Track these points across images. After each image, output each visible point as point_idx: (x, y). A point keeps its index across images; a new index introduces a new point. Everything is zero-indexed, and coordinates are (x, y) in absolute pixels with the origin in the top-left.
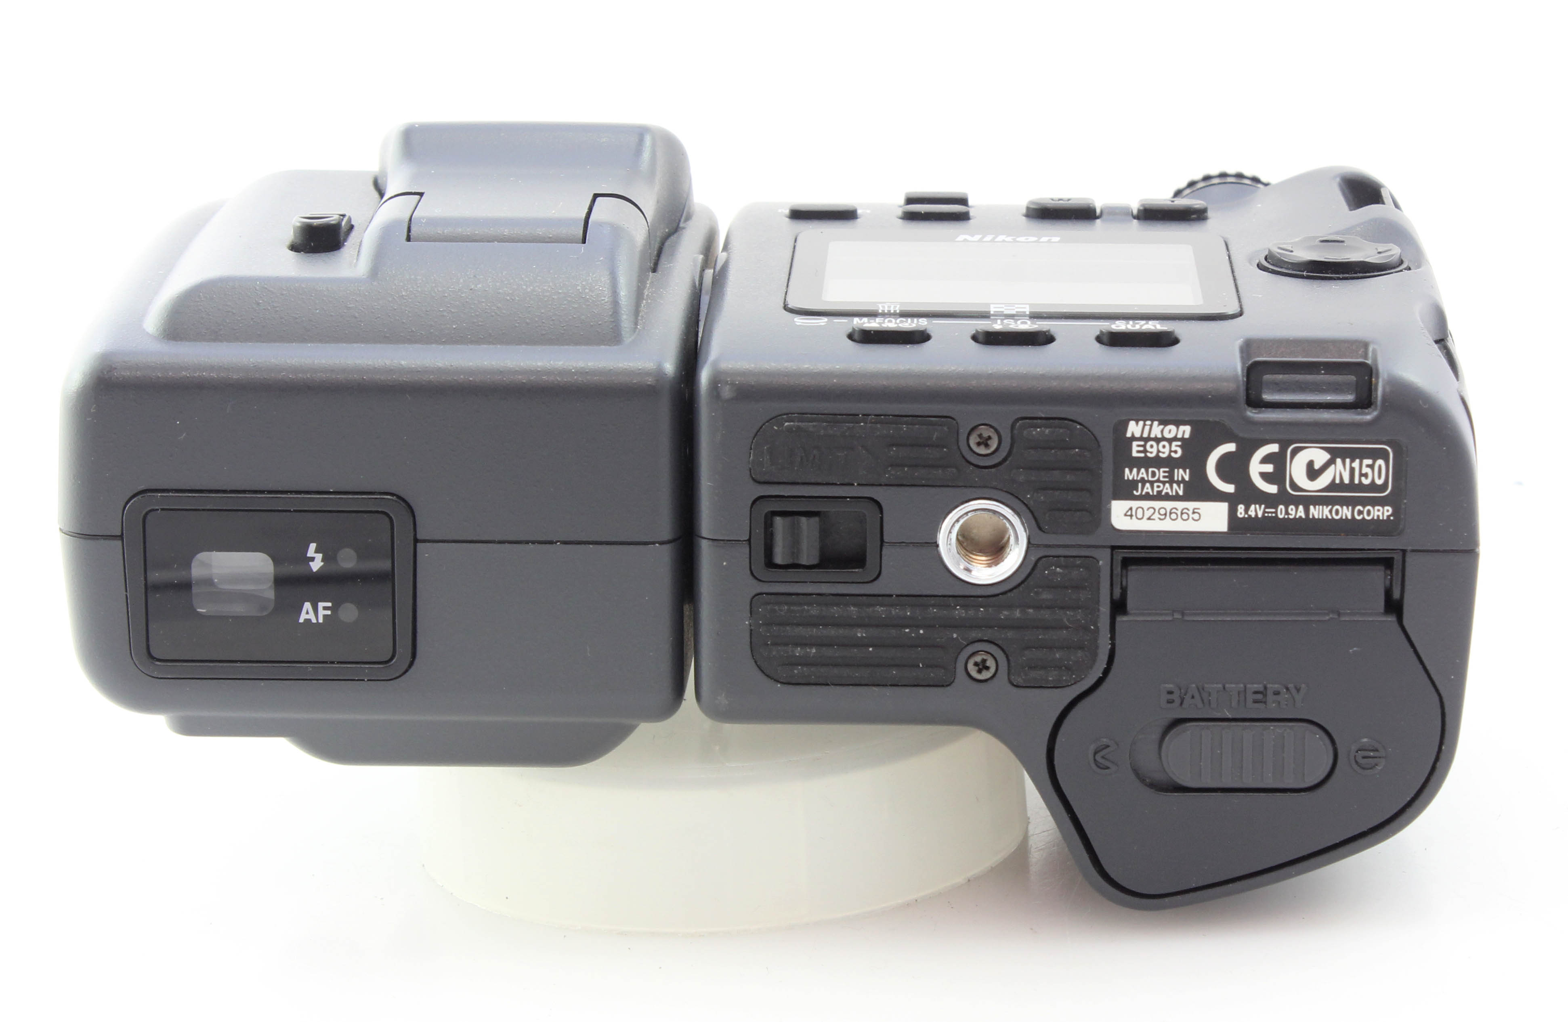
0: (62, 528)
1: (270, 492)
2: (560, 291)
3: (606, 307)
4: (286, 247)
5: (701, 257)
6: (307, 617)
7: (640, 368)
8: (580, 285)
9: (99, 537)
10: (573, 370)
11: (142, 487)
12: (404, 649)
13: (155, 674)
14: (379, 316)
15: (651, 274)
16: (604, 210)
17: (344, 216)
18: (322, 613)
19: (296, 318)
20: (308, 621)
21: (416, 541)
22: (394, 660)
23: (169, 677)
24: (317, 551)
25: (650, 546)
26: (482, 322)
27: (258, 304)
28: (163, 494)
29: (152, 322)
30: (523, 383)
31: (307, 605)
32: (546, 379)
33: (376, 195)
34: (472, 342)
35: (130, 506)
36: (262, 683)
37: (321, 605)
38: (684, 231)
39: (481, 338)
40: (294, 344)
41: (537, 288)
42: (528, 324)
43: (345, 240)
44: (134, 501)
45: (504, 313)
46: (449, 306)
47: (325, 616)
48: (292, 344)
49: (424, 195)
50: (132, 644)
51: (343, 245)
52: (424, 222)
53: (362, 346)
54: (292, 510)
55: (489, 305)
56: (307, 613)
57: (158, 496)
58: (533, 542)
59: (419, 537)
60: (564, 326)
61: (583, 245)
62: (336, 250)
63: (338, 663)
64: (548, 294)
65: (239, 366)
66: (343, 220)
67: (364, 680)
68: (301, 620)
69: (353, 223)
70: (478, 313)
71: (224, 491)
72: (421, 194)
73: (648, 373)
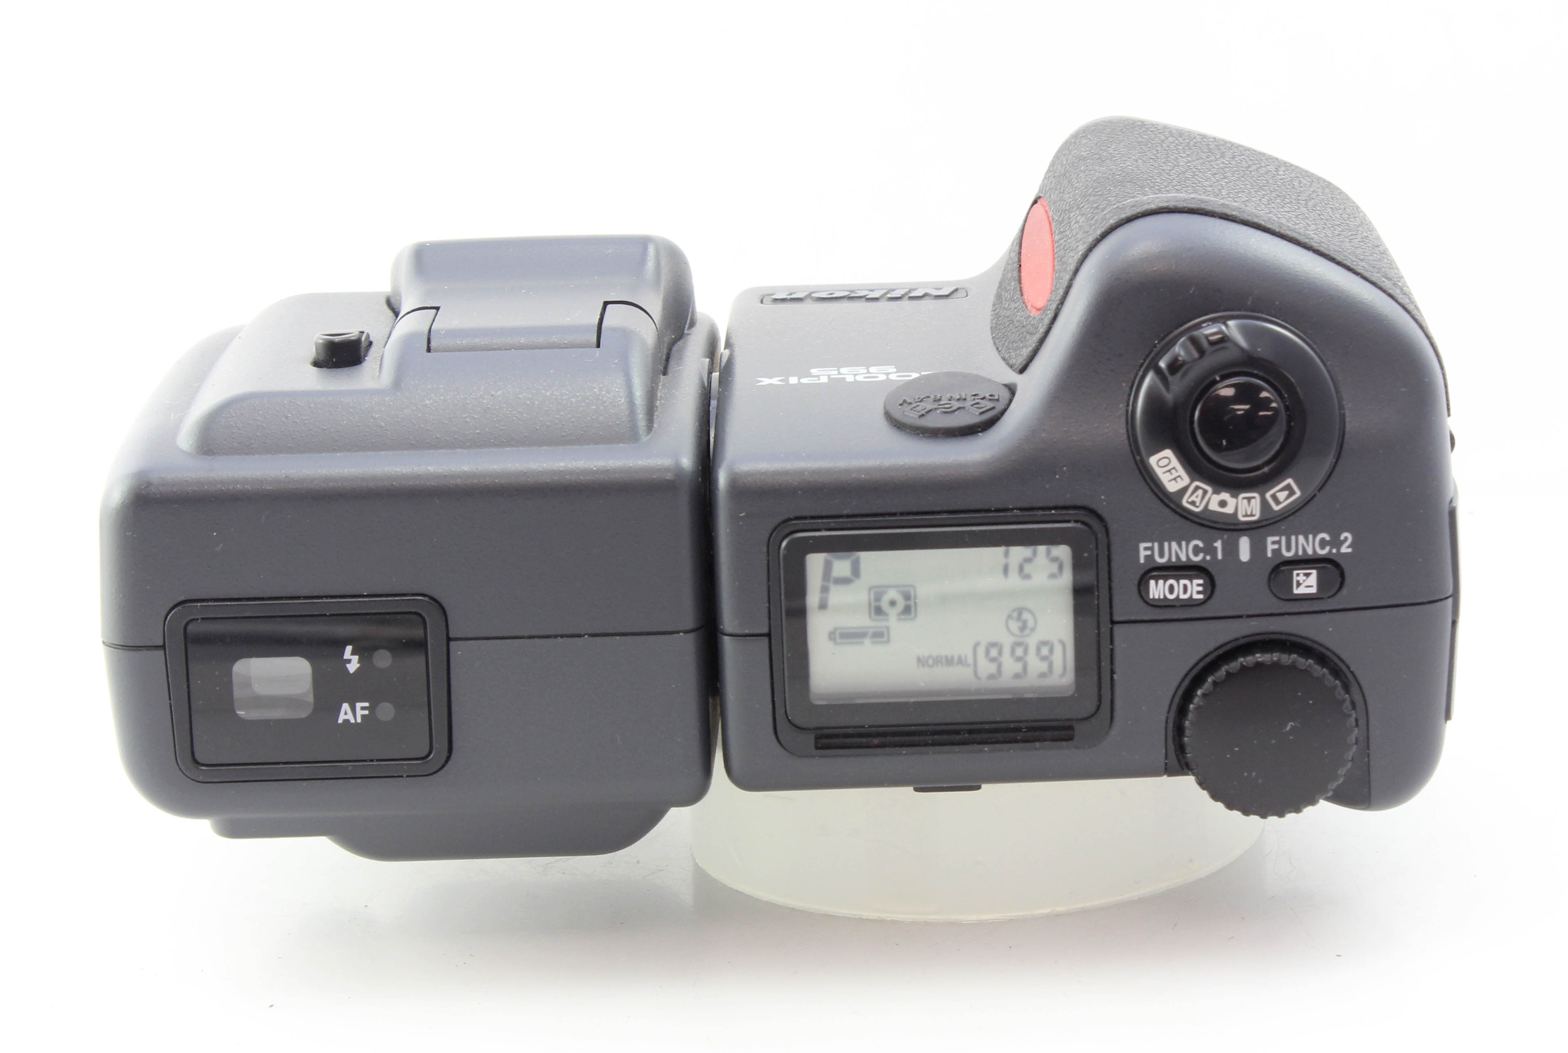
0: (105, 641)
1: (306, 598)
2: (578, 394)
3: (622, 407)
4: (309, 364)
5: (708, 360)
6: (346, 717)
7: (659, 464)
8: (597, 388)
9: (142, 648)
10: (594, 469)
11: (182, 598)
12: (440, 744)
13: (201, 778)
14: (405, 424)
15: (662, 377)
16: (615, 317)
17: (362, 332)
18: (360, 713)
19: (325, 430)
20: (347, 721)
21: (449, 639)
22: (432, 756)
23: (214, 781)
24: (353, 653)
25: (675, 635)
26: (504, 426)
27: (287, 417)
28: (202, 604)
29: (185, 440)
30: (547, 482)
31: (346, 706)
32: (569, 478)
33: (390, 314)
34: (496, 446)
35: (171, 616)
36: (305, 783)
37: (359, 705)
38: (689, 336)
39: (503, 442)
40: (324, 454)
41: (555, 392)
42: (548, 426)
43: (365, 355)
44: (175, 612)
45: (525, 417)
46: (471, 412)
47: (363, 716)
48: (321, 454)
49: (440, 309)
50: (177, 751)
51: (364, 360)
52: (442, 333)
53: (390, 453)
54: (328, 614)
55: (510, 409)
56: (345, 714)
57: (197, 606)
58: (562, 636)
59: (451, 635)
60: (584, 427)
61: (599, 349)
62: (357, 365)
63: (377, 760)
64: (566, 397)
65: (271, 477)
66: (362, 336)
67: (402, 776)
68: (340, 721)
69: (371, 339)
70: (500, 418)
71: (262, 599)
72: (438, 308)
73: (667, 470)
